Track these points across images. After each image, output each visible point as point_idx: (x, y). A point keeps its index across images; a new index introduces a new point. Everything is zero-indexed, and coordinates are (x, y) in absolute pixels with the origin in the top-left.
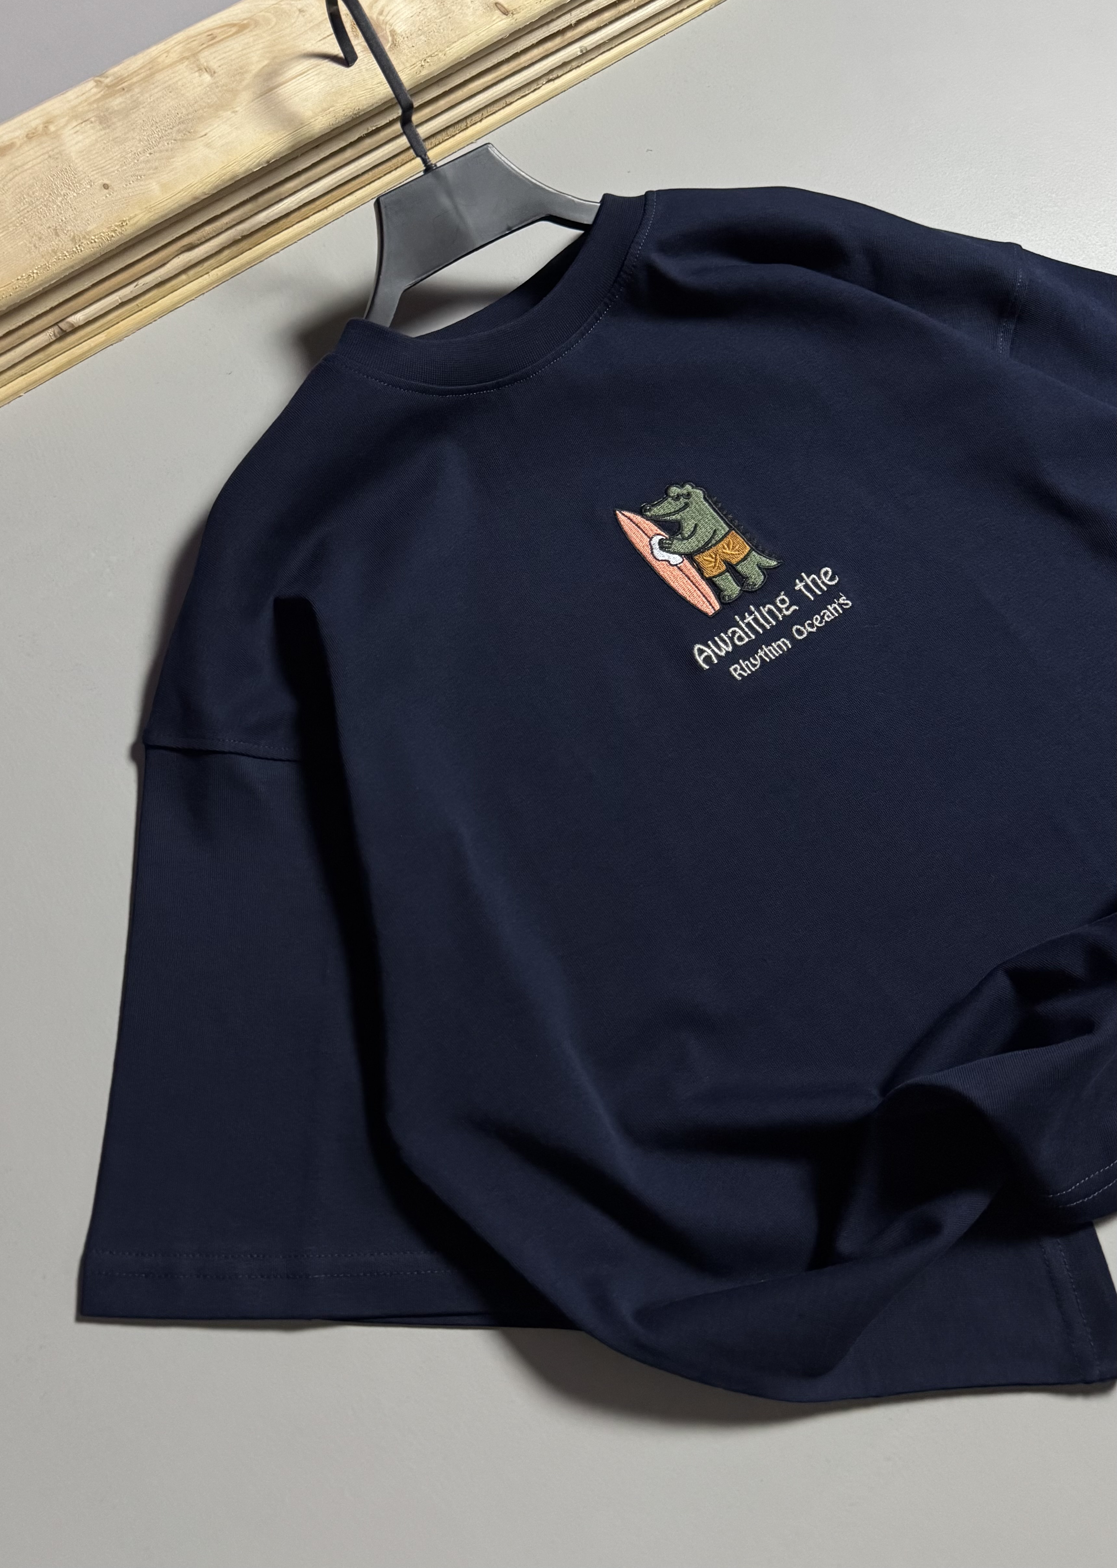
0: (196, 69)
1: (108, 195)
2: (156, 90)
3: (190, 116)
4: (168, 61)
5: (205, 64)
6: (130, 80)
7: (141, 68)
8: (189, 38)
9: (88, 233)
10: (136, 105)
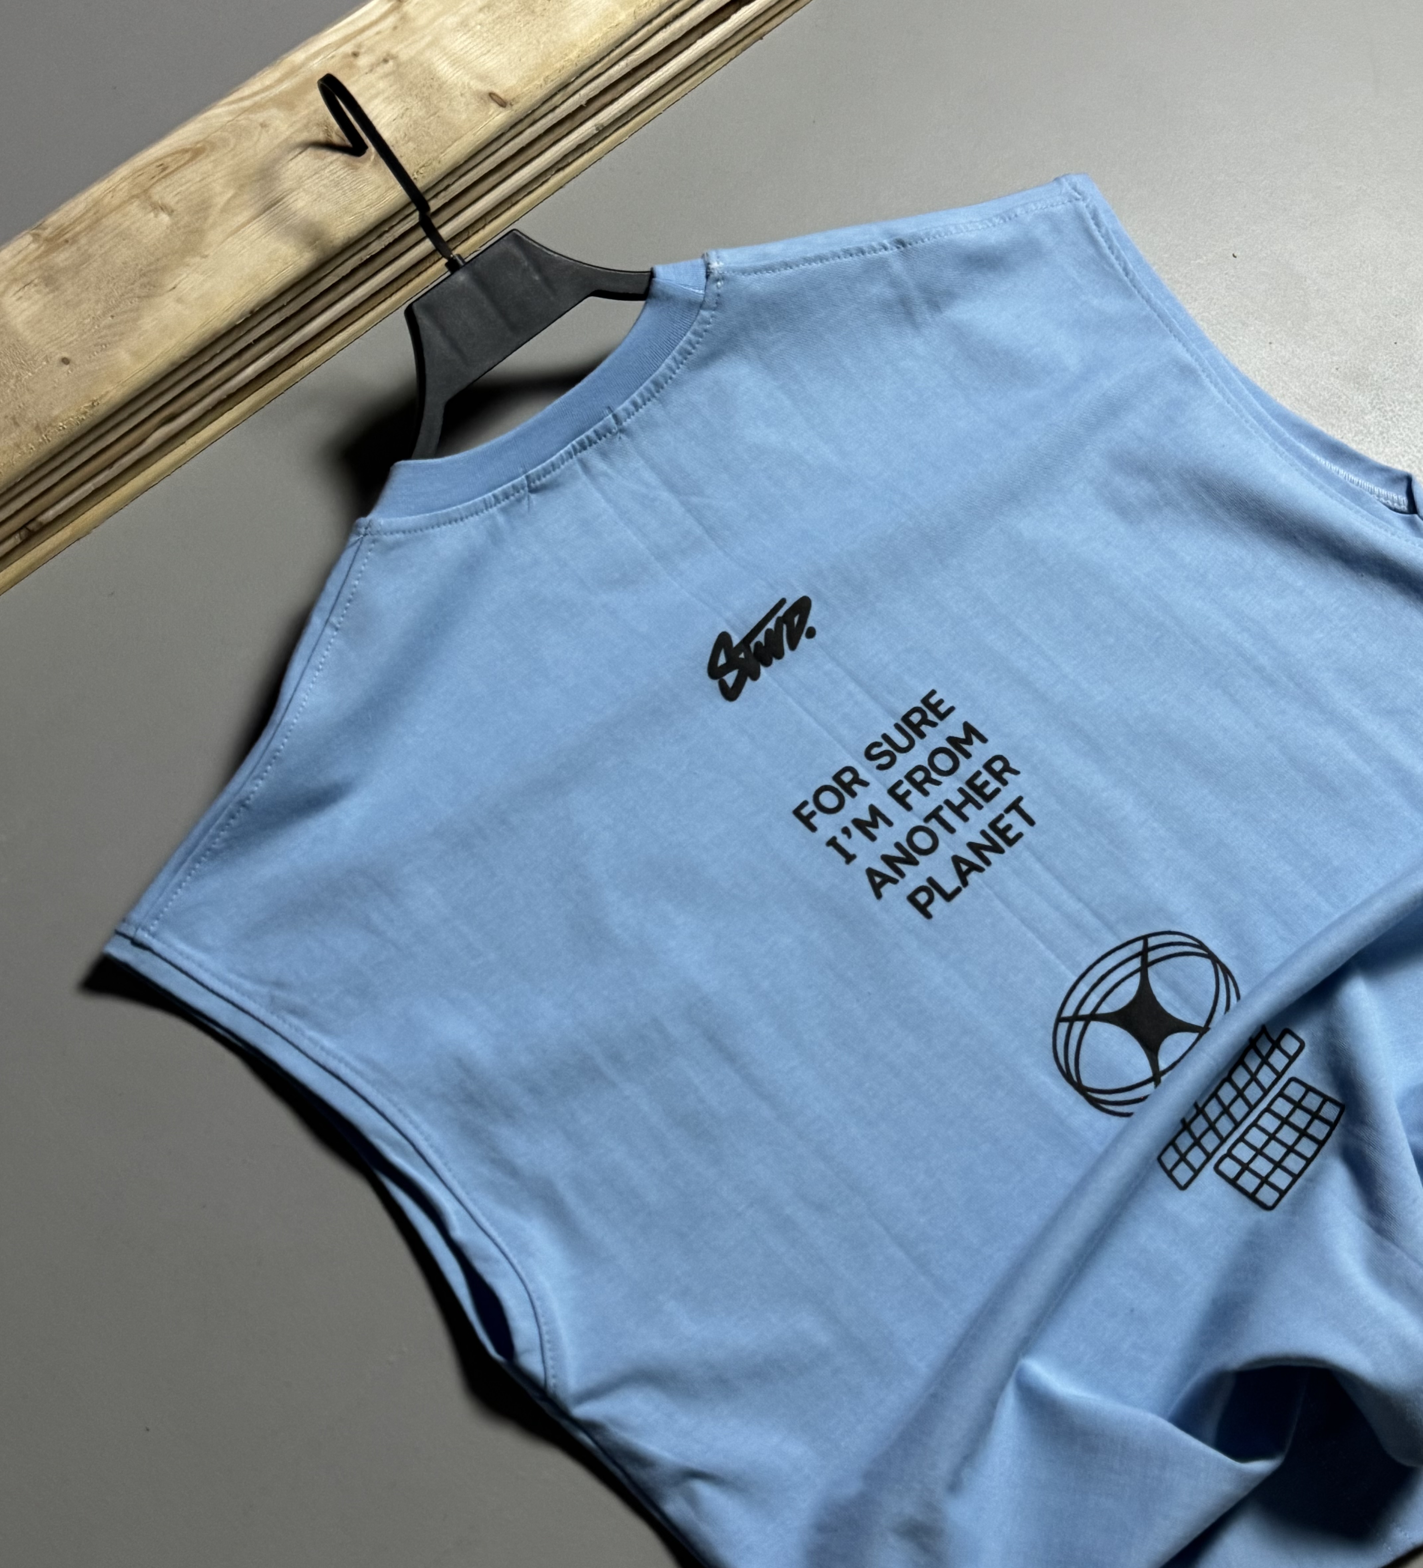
0: (150, 208)
1: (70, 372)
2: (106, 239)
3: (152, 267)
4: (116, 202)
5: (160, 202)
6: (72, 229)
7: (84, 214)
8: (134, 172)
9: (56, 418)
10: (86, 258)
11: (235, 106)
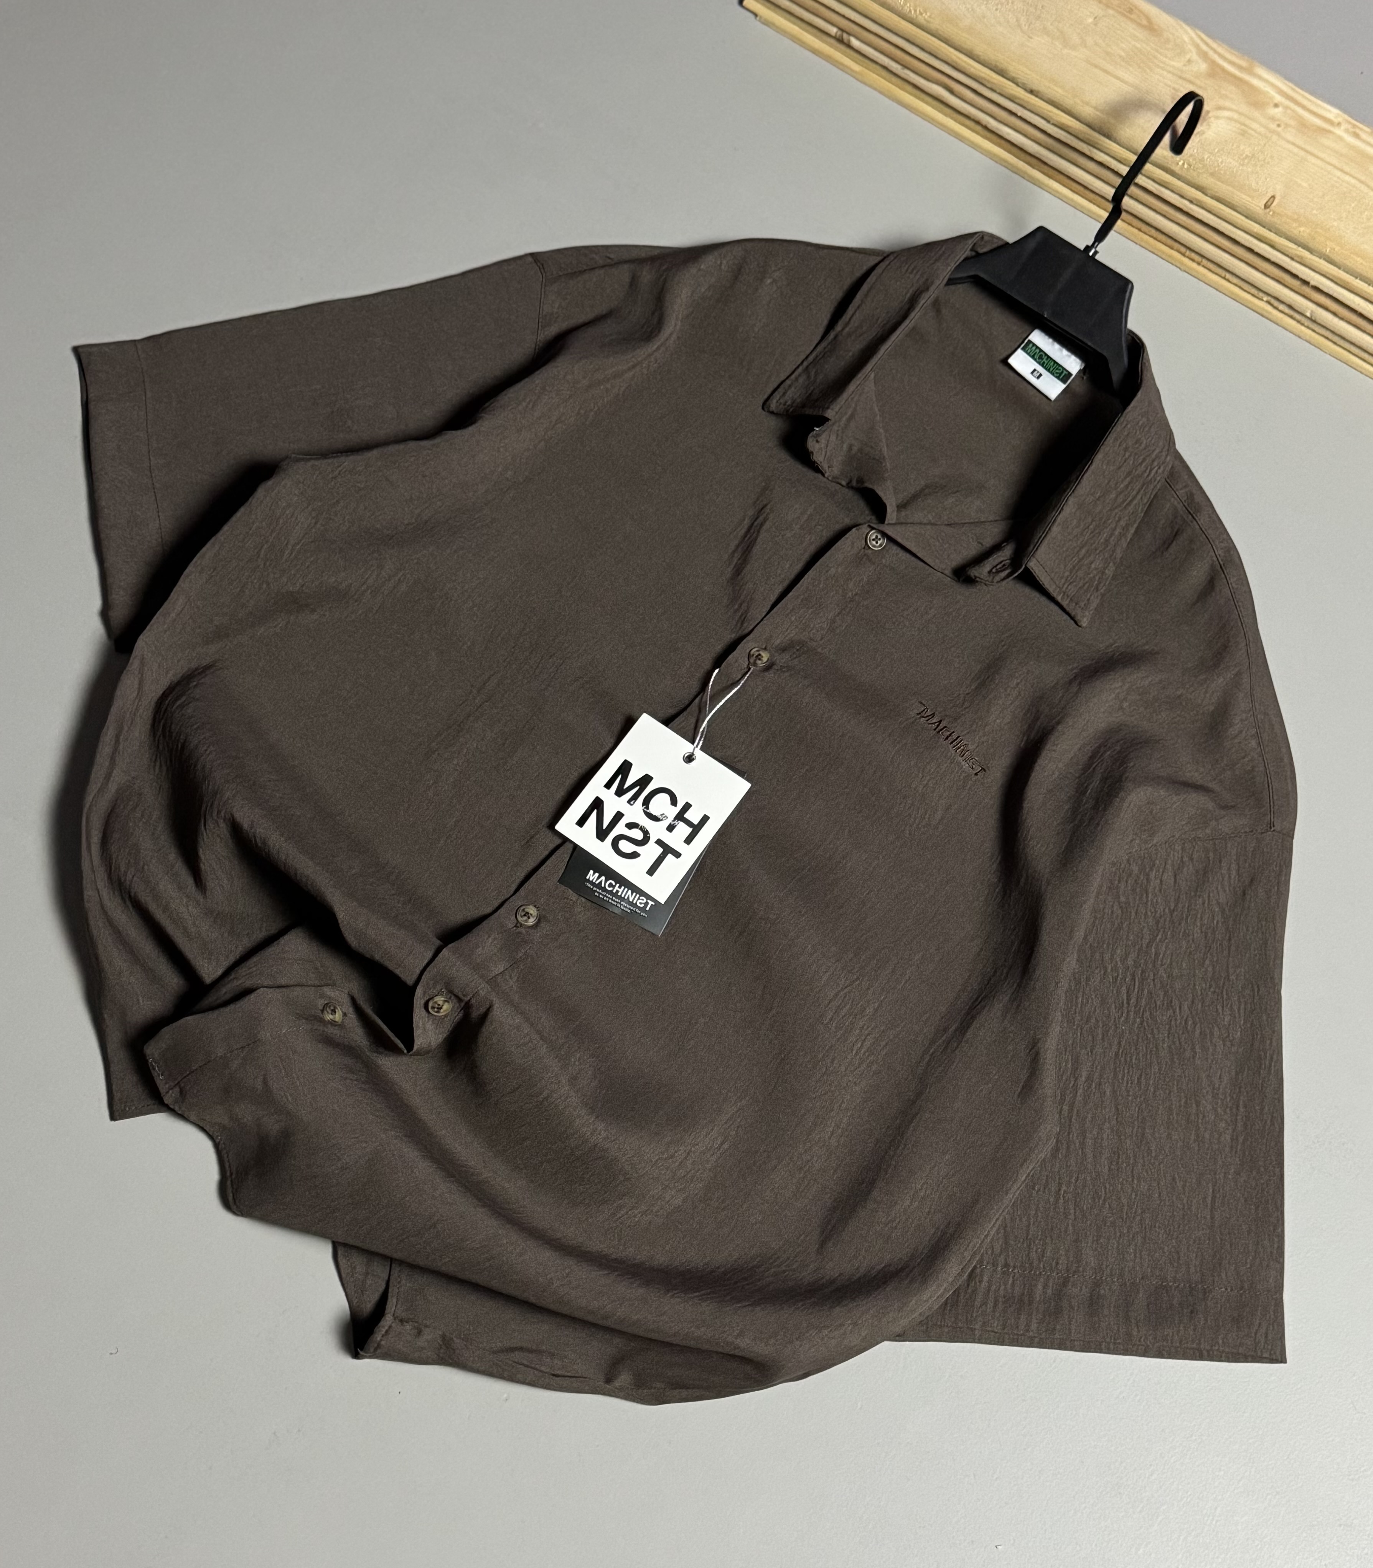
11: (1199, 41)
